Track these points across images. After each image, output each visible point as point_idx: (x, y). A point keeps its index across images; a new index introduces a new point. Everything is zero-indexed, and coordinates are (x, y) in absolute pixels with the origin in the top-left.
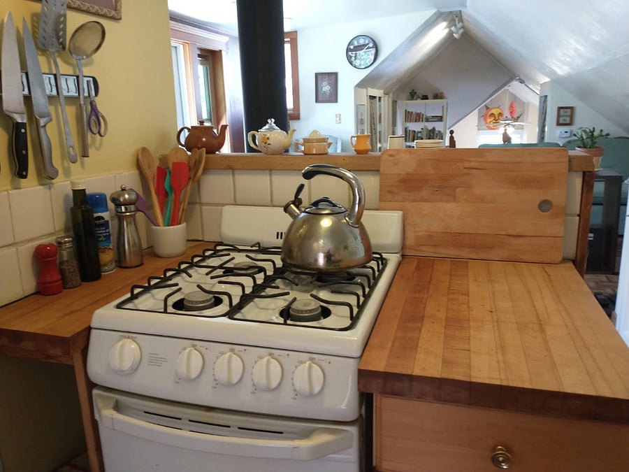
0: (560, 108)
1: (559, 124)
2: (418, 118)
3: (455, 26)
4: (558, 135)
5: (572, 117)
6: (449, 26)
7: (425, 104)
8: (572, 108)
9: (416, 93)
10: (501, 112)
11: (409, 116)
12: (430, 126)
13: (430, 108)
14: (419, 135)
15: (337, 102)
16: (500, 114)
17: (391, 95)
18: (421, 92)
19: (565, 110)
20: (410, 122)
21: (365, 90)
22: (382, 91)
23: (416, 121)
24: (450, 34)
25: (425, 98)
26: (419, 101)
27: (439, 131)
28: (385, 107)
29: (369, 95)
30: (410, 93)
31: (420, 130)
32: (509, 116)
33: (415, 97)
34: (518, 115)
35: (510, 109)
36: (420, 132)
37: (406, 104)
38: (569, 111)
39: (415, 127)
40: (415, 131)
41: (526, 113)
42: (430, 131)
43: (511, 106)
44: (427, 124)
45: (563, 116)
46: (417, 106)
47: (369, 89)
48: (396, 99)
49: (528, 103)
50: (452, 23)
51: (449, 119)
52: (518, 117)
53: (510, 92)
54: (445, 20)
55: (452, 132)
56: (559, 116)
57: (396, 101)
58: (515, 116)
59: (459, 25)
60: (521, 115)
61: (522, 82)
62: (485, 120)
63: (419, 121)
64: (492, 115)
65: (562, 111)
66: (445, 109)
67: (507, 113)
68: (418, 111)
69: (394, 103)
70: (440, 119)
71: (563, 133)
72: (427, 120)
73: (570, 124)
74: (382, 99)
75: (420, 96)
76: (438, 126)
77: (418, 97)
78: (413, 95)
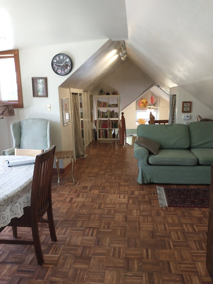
0: (184, 103)
1: (183, 112)
2: (105, 105)
3: (122, 52)
4: (183, 118)
5: (191, 107)
6: (118, 53)
7: (108, 97)
8: (190, 103)
9: (103, 91)
10: (147, 101)
11: (100, 104)
12: (111, 109)
13: (111, 99)
14: (106, 114)
15: (47, 97)
16: (146, 102)
17: (89, 92)
18: (106, 91)
19: (187, 103)
20: (101, 107)
21: (69, 89)
22: (82, 90)
23: (103, 107)
24: (120, 58)
25: (108, 94)
26: (105, 96)
27: (116, 112)
28: (85, 99)
29: (71, 92)
30: (100, 91)
31: (106, 112)
32: (151, 104)
33: (103, 94)
34: (155, 103)
35: (151, 100)
36: (106, 113)
37: (98, 97)
38: (189, 104)
39: (104, 110)
40: (103, 112)
41: (158, 102)
42: (111, 112)
43: (152, 98)
44: (109, 108)
45: (185, 107)
46: (104, 98)
47: (71, 89)
48: (92, 95)
49: (160, 97)
50: (120, 50)
51: (121, 106)
52: (155, 104)
53: (151, 92)
54: (115, 48)
55: (123, 113)
56: (183, 107)
57: (92, 96)
58: (154, 103)
59: (124, 52)
60: (156, 103)
61: (158, 86)
62: (139, 105)
63: (105, 107)
64: (143, 102)
65: (185, 104)
66: (119, 100)
67: (150, 102)
68: (105, 101)
69: (91, 96)
70: (116, 106)
71: (186, 117)
72: (110, 106)
73: (190, 112)
74: (82, 95)
75: (106, 93)
76: (116, 110)
77: (104, 94)
78: (101, 92)
